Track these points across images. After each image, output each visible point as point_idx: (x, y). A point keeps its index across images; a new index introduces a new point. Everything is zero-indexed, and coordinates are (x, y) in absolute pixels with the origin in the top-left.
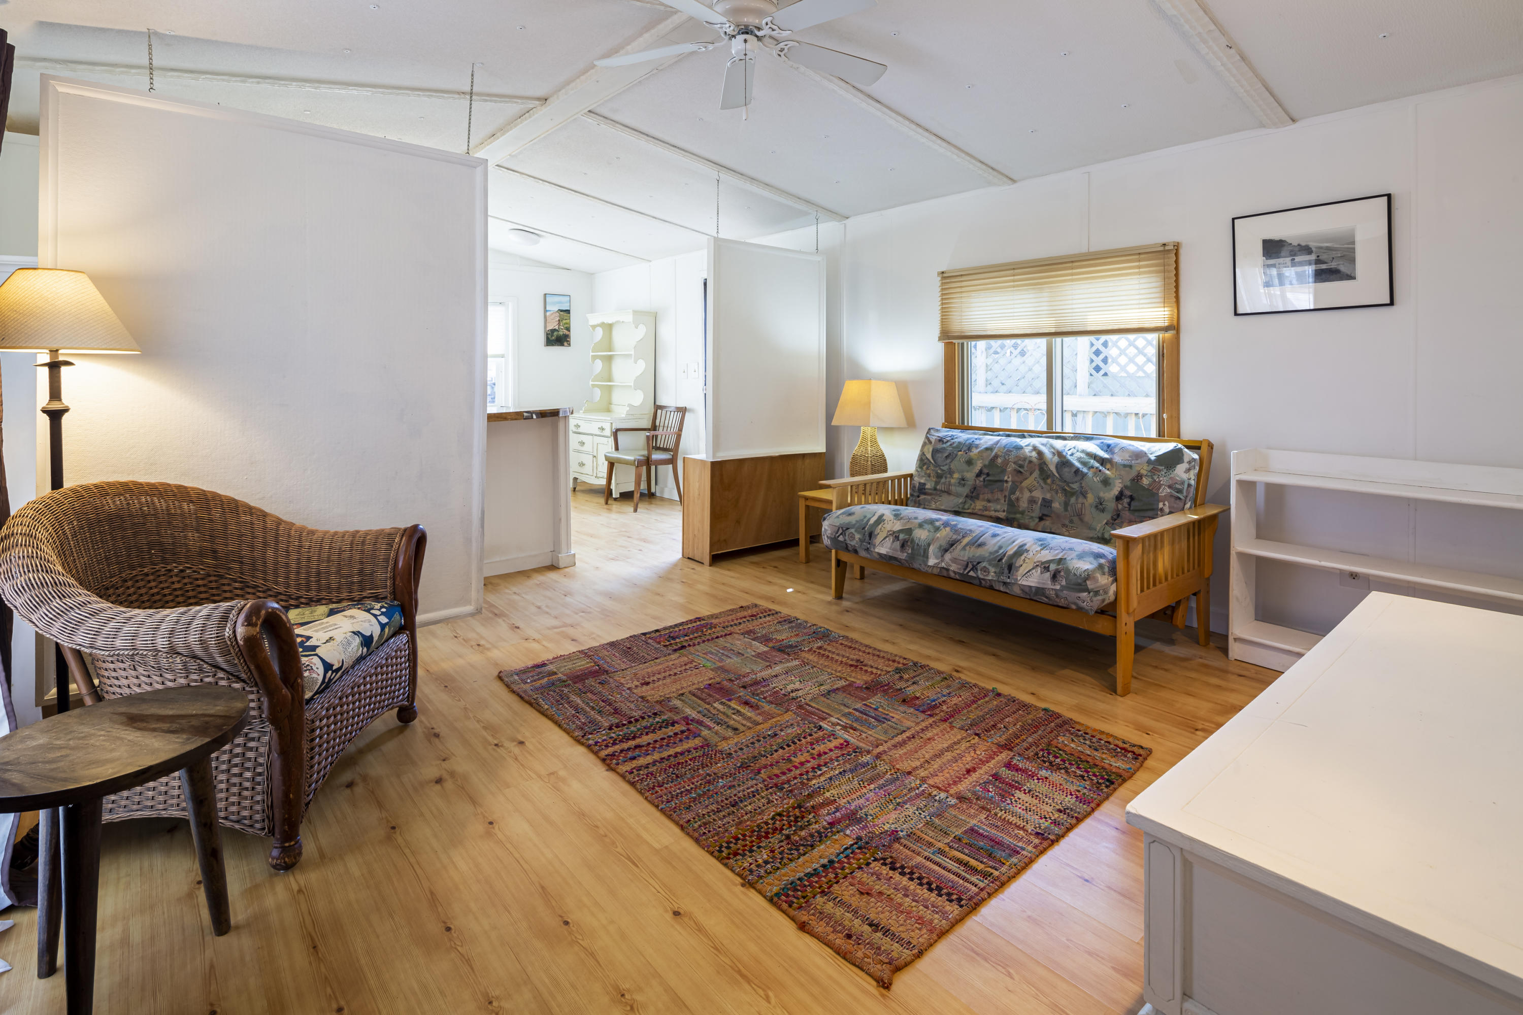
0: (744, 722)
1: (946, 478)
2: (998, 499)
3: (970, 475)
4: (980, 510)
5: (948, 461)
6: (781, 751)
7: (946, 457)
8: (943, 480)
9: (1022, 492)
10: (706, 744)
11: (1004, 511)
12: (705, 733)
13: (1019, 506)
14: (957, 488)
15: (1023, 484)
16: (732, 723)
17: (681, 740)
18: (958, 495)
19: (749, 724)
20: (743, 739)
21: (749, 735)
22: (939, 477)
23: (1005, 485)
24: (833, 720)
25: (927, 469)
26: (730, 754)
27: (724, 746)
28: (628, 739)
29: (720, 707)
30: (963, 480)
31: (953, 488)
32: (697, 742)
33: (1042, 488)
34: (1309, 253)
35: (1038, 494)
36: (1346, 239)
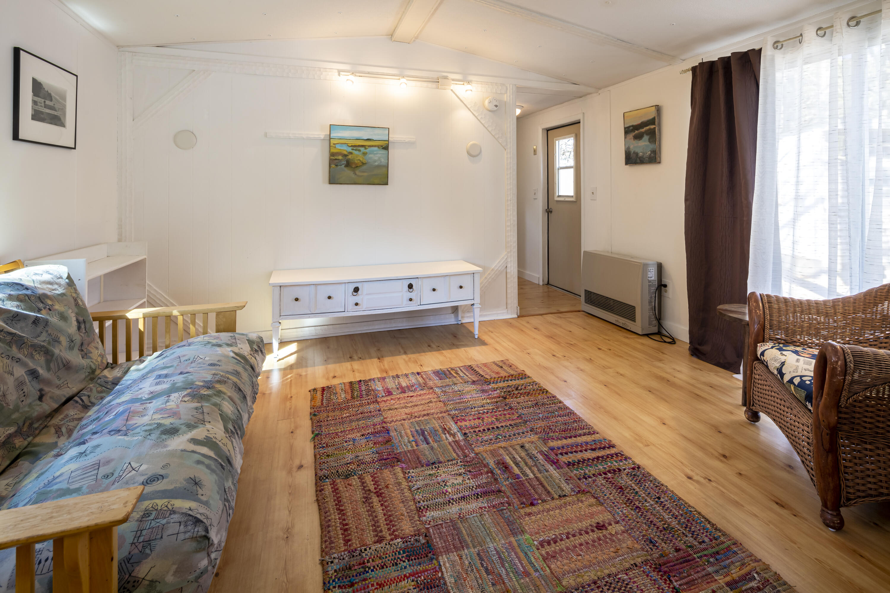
0: (514, 452)
6: (499, 426)
10: (545, 441)
12: (545, 449)
13: (8, 405)
16: (523, 454)
17: (563, 447)
19: (511, 449)
20: (520, 440)
21: (514, 442)
24: (451, 439)
26: (531, 431)
27: (534, 438)
28: (602, 457)
29: (528, 471)
32: (552, 444)
33: (18, 361)
34: (51, 100)
35: (20, 372)
36: (64, 98)
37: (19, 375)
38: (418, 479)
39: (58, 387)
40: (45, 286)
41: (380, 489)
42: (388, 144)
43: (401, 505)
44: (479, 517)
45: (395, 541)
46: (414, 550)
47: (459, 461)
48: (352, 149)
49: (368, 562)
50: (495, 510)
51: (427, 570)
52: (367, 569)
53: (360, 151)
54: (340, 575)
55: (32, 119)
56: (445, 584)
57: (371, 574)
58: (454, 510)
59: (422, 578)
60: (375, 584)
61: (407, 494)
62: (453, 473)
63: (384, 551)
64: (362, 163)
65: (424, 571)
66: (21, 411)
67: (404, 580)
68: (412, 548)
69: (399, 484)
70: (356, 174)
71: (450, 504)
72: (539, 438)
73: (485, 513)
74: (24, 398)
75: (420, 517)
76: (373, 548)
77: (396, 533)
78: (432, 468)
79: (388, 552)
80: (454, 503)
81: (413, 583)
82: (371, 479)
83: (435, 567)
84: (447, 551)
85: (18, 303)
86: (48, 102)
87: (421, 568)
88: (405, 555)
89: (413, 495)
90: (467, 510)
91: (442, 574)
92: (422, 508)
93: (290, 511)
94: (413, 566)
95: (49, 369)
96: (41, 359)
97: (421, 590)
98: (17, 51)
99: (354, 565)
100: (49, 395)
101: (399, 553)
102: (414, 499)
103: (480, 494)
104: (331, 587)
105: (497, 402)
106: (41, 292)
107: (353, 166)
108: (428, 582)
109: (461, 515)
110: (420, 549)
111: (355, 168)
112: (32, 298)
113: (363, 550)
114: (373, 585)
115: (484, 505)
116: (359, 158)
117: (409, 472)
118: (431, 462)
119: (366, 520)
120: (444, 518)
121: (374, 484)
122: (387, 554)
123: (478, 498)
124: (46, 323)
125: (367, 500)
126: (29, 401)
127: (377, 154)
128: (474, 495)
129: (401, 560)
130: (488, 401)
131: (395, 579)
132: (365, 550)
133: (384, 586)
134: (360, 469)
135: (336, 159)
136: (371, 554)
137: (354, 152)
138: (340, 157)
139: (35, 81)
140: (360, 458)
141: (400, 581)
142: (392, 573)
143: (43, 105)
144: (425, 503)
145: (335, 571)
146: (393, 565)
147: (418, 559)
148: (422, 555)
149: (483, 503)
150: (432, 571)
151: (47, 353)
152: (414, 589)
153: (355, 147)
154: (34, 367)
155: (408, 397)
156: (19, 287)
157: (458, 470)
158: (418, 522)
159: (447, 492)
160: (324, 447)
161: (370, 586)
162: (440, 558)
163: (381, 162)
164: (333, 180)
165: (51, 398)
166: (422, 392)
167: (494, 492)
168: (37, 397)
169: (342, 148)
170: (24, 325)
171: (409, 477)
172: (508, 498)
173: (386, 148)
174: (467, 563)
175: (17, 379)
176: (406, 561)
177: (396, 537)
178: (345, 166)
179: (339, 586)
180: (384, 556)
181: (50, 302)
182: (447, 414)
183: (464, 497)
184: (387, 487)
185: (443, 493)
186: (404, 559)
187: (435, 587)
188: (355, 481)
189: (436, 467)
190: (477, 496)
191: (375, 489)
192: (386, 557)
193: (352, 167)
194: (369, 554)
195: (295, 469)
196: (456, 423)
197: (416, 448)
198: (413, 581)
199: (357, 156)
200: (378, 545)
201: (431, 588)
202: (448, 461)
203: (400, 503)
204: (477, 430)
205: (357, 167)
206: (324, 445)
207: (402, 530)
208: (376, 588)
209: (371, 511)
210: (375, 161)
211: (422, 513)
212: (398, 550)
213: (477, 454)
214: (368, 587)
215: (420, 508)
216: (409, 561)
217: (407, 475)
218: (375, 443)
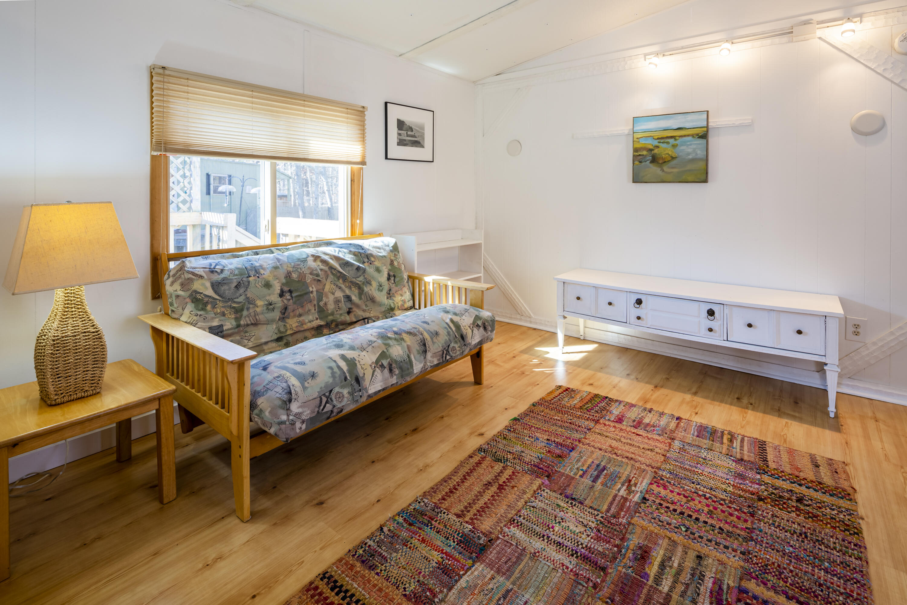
0: (679, 554)
1: (248, 309)
2: (309, 310)
3: (274, 298)
4: (297, 326)
5: (242, 290)
6: (703, 520)
7: (236, 287)
8: (245, 313)
9: (327, 297)
10: (747, 576)
11: (317, 319)
12: (731, 582)
13: (327, 310)
14: (267, 315)
15: (325, 290)
16: (690, 564)
18: (269, 322)
19: (680, 549)
20: (709, 550)
21: (697, 546)
22: (238, 311)
23: (311, 295)
24: (623, 493)
25: (214, 307)
26: (743, 553)
27: (735, 561)
29: (667, 583)
30: (271, 304)
31: (261, 317)
32: (752, 586)
33: (340, 288)
34: (412, 131)
35: (339, 294)
36: (422, 128)
37: (338, 296)
38: (544, 500)
39: (364, 311)
40: (374, 250)
41: (506, 485)
42: (707, 131)
43: (505, 507)
44: (550, 569)
45: (467, 525)
46: (469, 542)
47: (600, 515)
48: (659, 142)
49: (436, 521)
50: (573, 578)
51: (459, 561)
52: (429, 524)
53: (668, 143)
54: (413, 513)
55: (398, 145)
56: (457, 581)
57: (427, 529)
58: (538, 544)
59: (450, 563)
60: (421, 537)
61: (520, 504)
62: (581, 520)
63: (452, 525)
64: (672, 157)
65: (456, 560)
66: (335, 316)
67: (438, 552)
68: (471, 539)
69: (524, 492)
70: (663, 171)
71: (542, 539)
72: (742, 567)
73: (560, 570)
74: (338, 310)
75: (505, 526)
76: (450, 516)
77: (475, 521)
78: (568, 502)
79: (453, 527)
80: (546, 541)
81: (440, 559)
82: (511, 474)
83: (465, 565)
84: (491, 566)
85: (353, 256)
86: (409, 133)
87: (457, 557)
88: (459, 538)
89: (523, 507)
90: (549, 555)
91: (464, 575)
92: (516, 521)
93: (441, 456)
94: (455, 550)
95: (360, 298)
96: (356, 291)
97: (439, 568)
98: (386, 103)
99: (426, 515)
100: (354, 313)
101: (459, 534)
102: (519, 511)
103: (579, 554)
104: (401, 515)
105: (740, 496)
106: (369, 252)
107: (660, 162)
108: (448, 568)
109: (537, 554)
110: (474, 545)
111: (662, 163)
112: (363, 255)
113: (443, 512)
114: (420, 536)
115: (568, 565)
116: (667, 152)
117: (544, 490)
118: (574, 496)
119: (469, 497)
120: (521, 542)
121: (507, 479)
122: (451, 527)
123: (572, 555)
124: (364, 271)
125: (489, 484)
126: (341, 312)
127: (691, 145)
128: (573, 550)
129: (453, 539)
130: (731, 489)
131: (434, 546)
132: (444, 513)
133: (424, 543)
134: (513, 461)
135: (640, 155)
136: (444, 518)
137: (661, 145)
138: (645, 153)
139: (399, 121)
140: (523, 454)
141: (436, 550)
142: (439, 540)
143: (406, 135)
144: (523, 521)
145: (414, 509)
146: (445, 537)
147: (465, 549)
148: (470, 549)
149: (571, 563)
150: (461, 565)
151: (360, 288)
152: (436, 563)
153: (661, 139)
154: (349, 294)
155: (634, 433)
156: (359, 248)
157: (589, 521)
158: (499, 528)
159: (553, 527)
160: (510, 431)
161: (418, 535)
162: (479, 564)
163: (697, 154)
164: (637, 179)
165: (355, 315)
166: (657, 437)
167: (596, 564)
168: (346, 311)
169: (647, 142)
170: (351, 269)
171: (538, 494)
172: (603, 581)
173: (704, 137)
174: (490, 586)
175: (335, 298)
176: (456, 543)
177: (472, 524)
178: (651, 162)
179: (405, 518)
180: (448, 527)
181: (373, 259)
182: (653, 470)
183: (560, 544)
184: (513, 487)
185: (548, 526)
186: (456, 540)
187: (448, 576)
188: (498, 467)
189: (572, 503)
190: (574, 553)
191: (504, 482)
192: (448, 529)
193: (658, 163)
194: (442, 517)
195: (476, 434)
196: (651, 484)
197: (577, 477)
198: (442, 558)
199: (665, 150)
200: (455, 518)
201: (445, 574)
202: (591, 507)
203: (506, 505)
204: (665, 504)
205: (665, 162)
206: (512, 430)
207: (482, 523)
208: (419, 540)
209: (481, 494)
210: (689, 154)
211: (510, 525)
212: (461, 531)
213: (629, 523)
214: (416, 534)
215: (514, 520)
216: (457, 544)
217: (539, 491)
218: (549, 451)
